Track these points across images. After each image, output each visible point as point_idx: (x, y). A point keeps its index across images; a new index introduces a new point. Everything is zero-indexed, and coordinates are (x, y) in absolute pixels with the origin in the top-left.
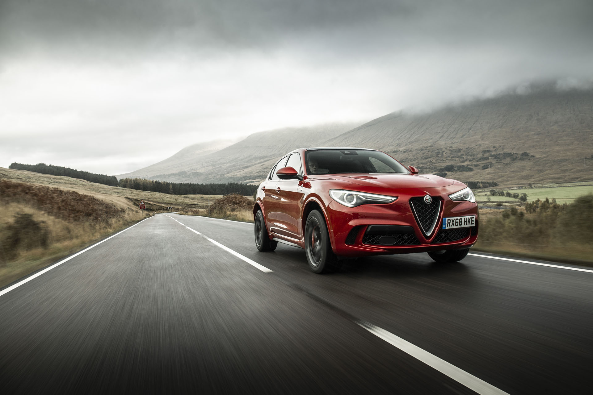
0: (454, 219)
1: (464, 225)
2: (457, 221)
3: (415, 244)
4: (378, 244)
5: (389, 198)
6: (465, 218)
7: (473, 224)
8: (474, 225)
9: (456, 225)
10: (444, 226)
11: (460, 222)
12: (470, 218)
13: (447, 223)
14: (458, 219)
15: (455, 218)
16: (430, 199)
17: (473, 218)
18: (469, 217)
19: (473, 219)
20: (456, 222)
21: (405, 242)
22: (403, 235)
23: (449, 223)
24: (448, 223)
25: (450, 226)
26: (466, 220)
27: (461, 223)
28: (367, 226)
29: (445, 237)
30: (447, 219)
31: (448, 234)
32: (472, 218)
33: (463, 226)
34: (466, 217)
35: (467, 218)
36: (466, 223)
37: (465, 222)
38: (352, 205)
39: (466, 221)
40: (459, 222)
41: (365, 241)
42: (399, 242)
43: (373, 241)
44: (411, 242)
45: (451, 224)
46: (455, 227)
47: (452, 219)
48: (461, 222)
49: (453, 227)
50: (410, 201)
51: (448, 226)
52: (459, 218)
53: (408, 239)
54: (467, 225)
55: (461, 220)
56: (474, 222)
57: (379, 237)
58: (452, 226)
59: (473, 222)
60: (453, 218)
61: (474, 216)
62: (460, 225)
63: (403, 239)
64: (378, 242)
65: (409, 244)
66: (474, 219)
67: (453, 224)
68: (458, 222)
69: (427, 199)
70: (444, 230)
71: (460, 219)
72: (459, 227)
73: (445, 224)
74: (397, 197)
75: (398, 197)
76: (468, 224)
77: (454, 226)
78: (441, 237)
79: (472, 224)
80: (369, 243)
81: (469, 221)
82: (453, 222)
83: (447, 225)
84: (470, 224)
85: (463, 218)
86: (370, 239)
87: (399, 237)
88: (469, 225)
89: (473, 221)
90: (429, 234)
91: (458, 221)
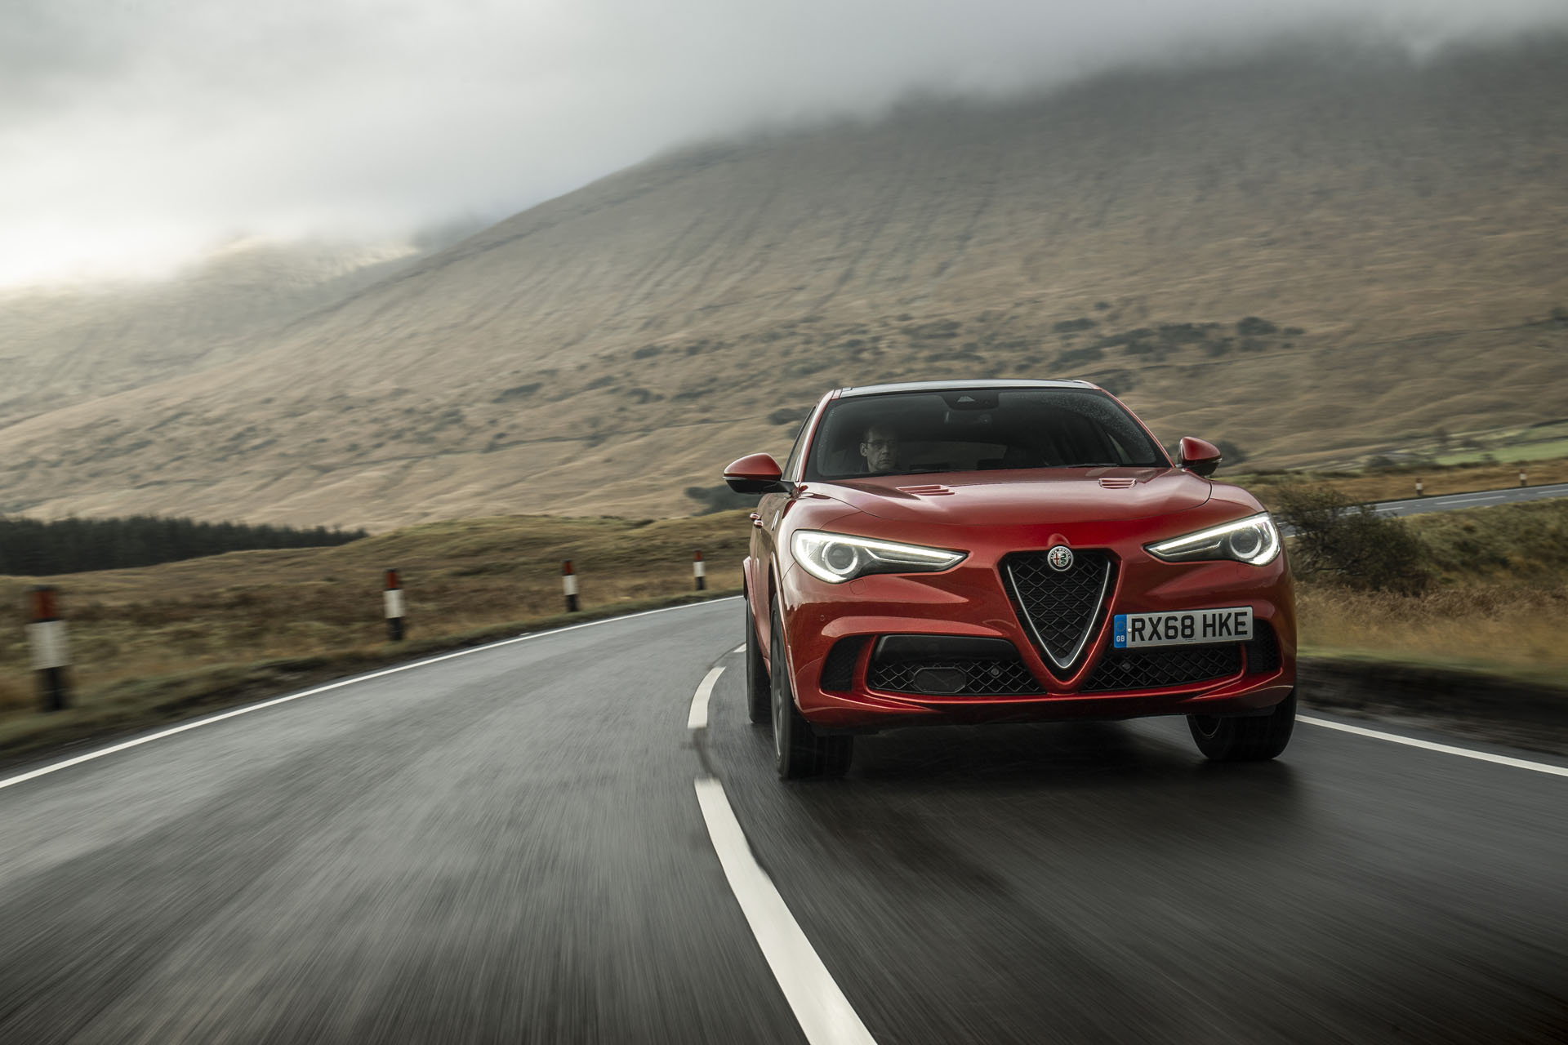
0: (1160, 619)
1: (1205, 635)
2: (1171, 623)
3: (1025, 692)
4: (909, 691)
5: (943, 557)
6: (1205, 616)
7: (1245, 633)
8: (1250, 636)
9: (1168, 637)
10: (1119, 639)
11: (1184, 627)
12: (1230, 615)
13: (1130, 630)
14: (1175, 619)
15: (1164, 615)
16: (1067, 559)
17: (1245, 614)
18: (1225, 612)
19: (1241, 619)
20: (1168, 628)
21: (996, 685)
22: (986, 664)
23: (1140, 630)
24: (1134, 629)
25: (1142, 639)
26: (1210, 621)
27: (1188, 632)
28: (874, 639)
29: (1135, 672)
30: (1130, 617)
31: (1146, 664)
32: (1237, 615)
33: (1198, 639)
34: (1209, 613)
35: (1214, 615)
36: (1209, 630)
37: (1205, 626)
38: (842, 576)
39: (1213, 625)
40: (1180, 628)
41: (874, 681)
42: (976, 686)
43: (898, 682)
44: (1015, 685)
45: (1148, 629)
46: (1165, 642)
47: (1150, 619)
48: (1191, 627)
49: (1155, 642)
50: (1002, 564)
51: (1133, 639)
52: (1179, 614)
53: (1004, 678)
54: (1214, 635)
55: (1188, 622)
56: (1249, 627)
57: (914, 671)
58: (1150, 639)
59: (1241, 629)
60: (1155, 616)
61: (1249, 610)
62: (1184, 636)
63: (987, 678)
64: (912, 683)
65: (1006, 692)
66: (1248, 619)
67: (1155, 632)
68: (1175, 628)
69: (1057, 559)
70: (1120, 650)
71: (1184, 618)
72: (1180, 641)
73: (1125, 633)
74: (966, 553)
75: (969, 552)
76: (1221, 634)
77: (1160, 638)
78: (1119, 673)
79: (1237, 633)
80: (887, 688)
81: (1224, 624)
82: (1155, 627)
83: (1129, 637)
84: (1230, 634)
85: (1198, 614)
86: (888, 674)
87: (976, 672)
88: (1225, 638)
89: (1243, 624)
90: (1066, 665)
91: (1178, 624)
